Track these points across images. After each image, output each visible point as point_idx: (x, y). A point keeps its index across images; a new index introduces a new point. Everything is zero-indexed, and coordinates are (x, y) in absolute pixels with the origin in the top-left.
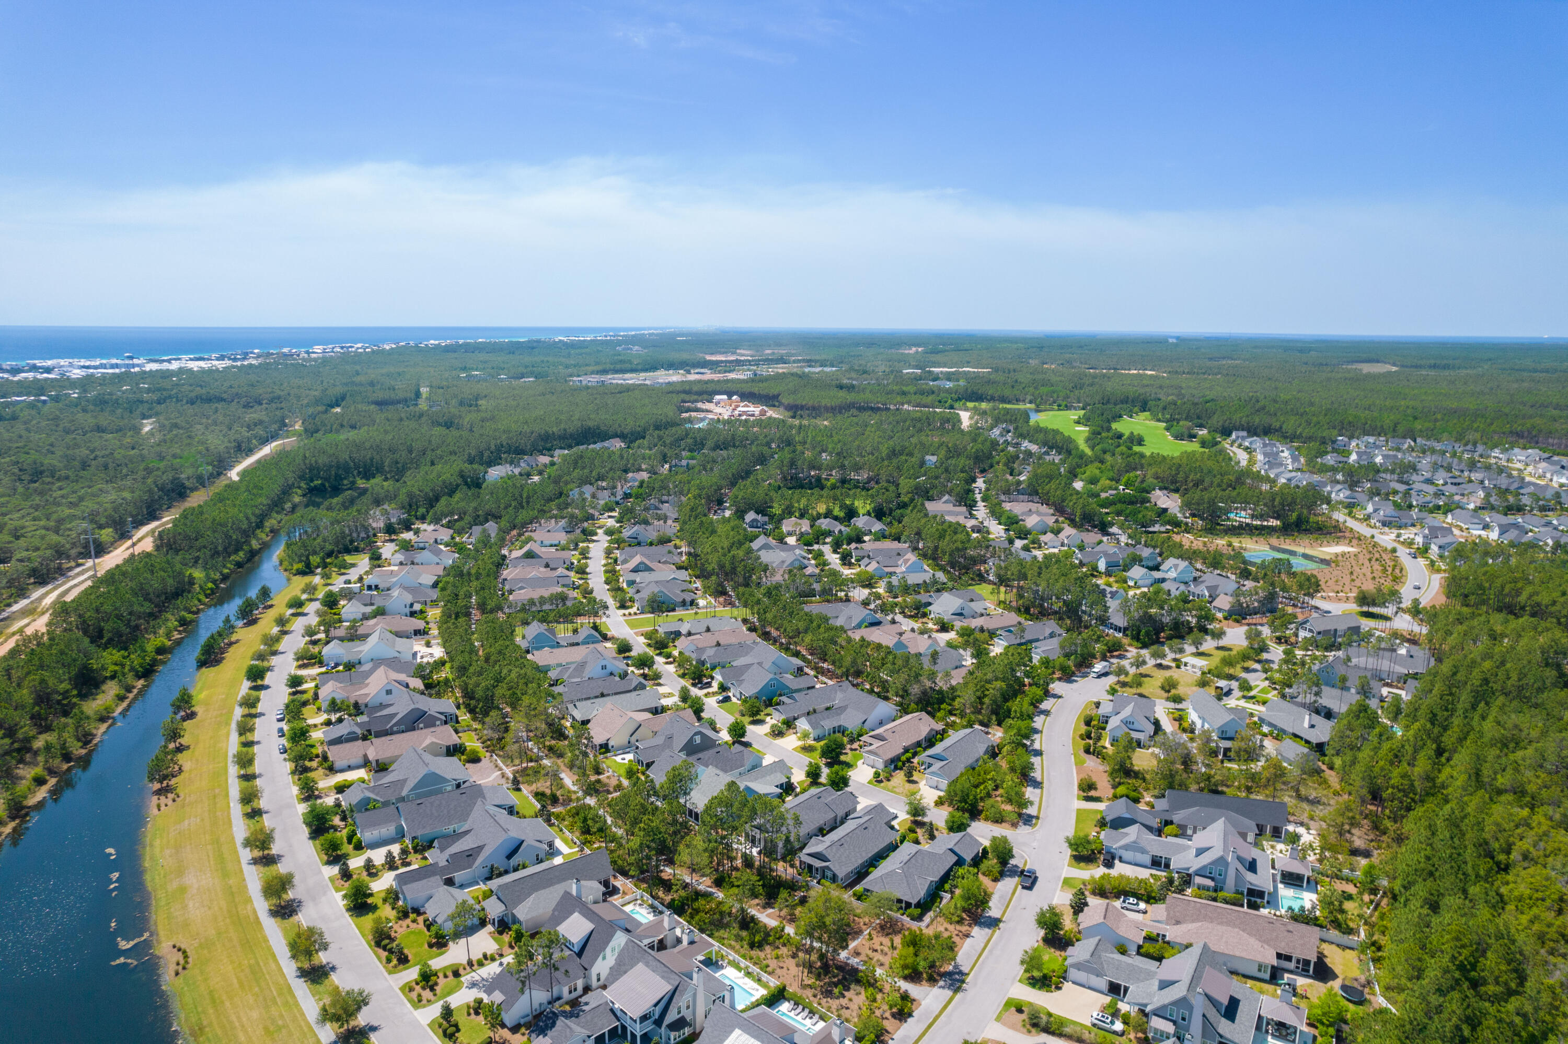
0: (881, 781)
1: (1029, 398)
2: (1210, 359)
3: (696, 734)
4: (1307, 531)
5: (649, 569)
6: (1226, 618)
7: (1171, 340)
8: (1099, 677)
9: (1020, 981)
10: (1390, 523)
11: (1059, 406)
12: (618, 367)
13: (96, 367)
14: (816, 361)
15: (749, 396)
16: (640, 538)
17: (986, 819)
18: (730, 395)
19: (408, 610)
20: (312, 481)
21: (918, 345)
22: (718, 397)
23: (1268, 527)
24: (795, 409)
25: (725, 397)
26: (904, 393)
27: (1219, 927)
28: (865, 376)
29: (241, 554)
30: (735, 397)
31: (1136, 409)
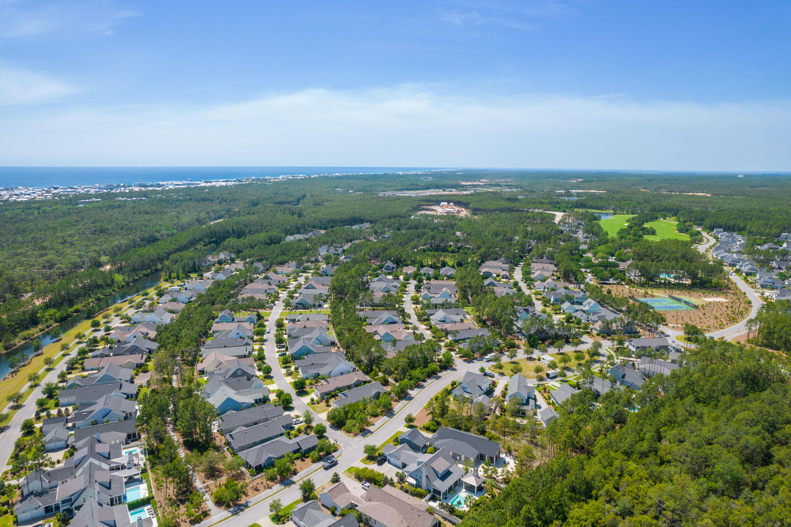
0: (314, 404)
1: (612, 207)
2: (752, 187)
3: (238, 369)
4: (707, 288)
5: (313, 288)
6: (598, 335)
7: (739, 176)
8: (488, 361)
9: (270, 516)
10: (766, 286)
11: (627, 212)
12: (409, 187)
13: (178, 185)
14: (513, 186)
15: (458, 203)
16: (328, 272)
17: (344, 430)
18: (449, 202)
19: (187, 300)
20: (212, 238)
21: (580, 178)
22: (442, 203)
23: (682, 284)
24: (475, 211)
25: (446, 203)
26: (542, 203)
27: (387, 507)
28: (532, 194)
29: (149, 270)
30: (451, 204)
31: (671, 215)
